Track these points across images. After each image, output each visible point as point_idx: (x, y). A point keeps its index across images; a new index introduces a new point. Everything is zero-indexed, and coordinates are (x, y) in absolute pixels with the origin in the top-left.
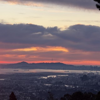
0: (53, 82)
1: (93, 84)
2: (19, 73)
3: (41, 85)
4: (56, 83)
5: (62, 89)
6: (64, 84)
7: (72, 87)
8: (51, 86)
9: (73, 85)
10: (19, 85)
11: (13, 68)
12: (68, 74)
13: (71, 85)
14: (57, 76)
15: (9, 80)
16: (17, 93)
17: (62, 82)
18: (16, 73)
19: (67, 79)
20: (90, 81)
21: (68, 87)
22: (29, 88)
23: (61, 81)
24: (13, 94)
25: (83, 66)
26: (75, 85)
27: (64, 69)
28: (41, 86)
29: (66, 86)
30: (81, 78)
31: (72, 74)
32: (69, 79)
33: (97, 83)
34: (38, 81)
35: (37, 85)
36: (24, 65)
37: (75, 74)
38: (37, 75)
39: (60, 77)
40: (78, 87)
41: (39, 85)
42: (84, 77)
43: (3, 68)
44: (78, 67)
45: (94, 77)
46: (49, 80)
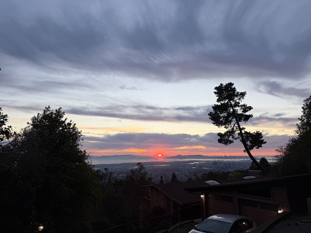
0: (197, 166)
1: (221, 167)
4: (199, 167)
5: (202, 170)
8: (196, 168)
10: (177, 168)
11: (173, 158)
15: (172, 165)
16: (176, 173)
20: (218, 165)
21: (206, 169)
22: (183, 170)
23: (201, 165)
24: (174, 173)
25: (213, 156)
26: (209, 168)
27: (202, 158)
29: (204, 168)
30: (213, 163)
31: (207, 161)
32: (206, 164)
33: (223, 166)
34: (188, 165)
36: (180, 157)
37: (209, 161)
38: (187, 162)
39: (200, 163)
40: (211, 169)
41: (189, 168)
42: (215, 163)
44: (210, 157)
45: (221, 163)
46: (195, 165)
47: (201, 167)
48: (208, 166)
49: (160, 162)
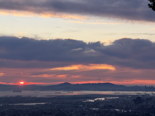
0: (102, 105)
1: (149, 107)
2: (61, 96)
3: (87, 109)
4: (105, 106)
5: (111, 113)
6: (114, 108)
7: (124, 111)
8: (99, 110)
9: (124, 109)
10: (61, 109)
11: (54, 90)
12: (118, 96)
13: (123, 108)
14: (105, 99)
15: (50, 104)
17: (112, 105)
18: (57, 96)
19: (118, 102)
20: (144, 103)
21: (119, 112)
22: (73, 113)
25: (136, 86)
26: (127, 109)
27: (113, 90)
28: (87, 111)
29: (116, 110)
30: (134, 100)
31: (123, 96)
32: (119, 102)
33: (153, 106)
34: (84, 104)
35: (83, 110)
36: (67, 86)
37: (126, 96)
38: (82, 98)
39: (109, 99)
40: (130, 111)
42: (138, 99)
43: (43, 90)
44: (130, 87)
45: (149, 99)
46: (97, 104)
47: (110, 106)
48: (124, 106)
49: (25, 98)
